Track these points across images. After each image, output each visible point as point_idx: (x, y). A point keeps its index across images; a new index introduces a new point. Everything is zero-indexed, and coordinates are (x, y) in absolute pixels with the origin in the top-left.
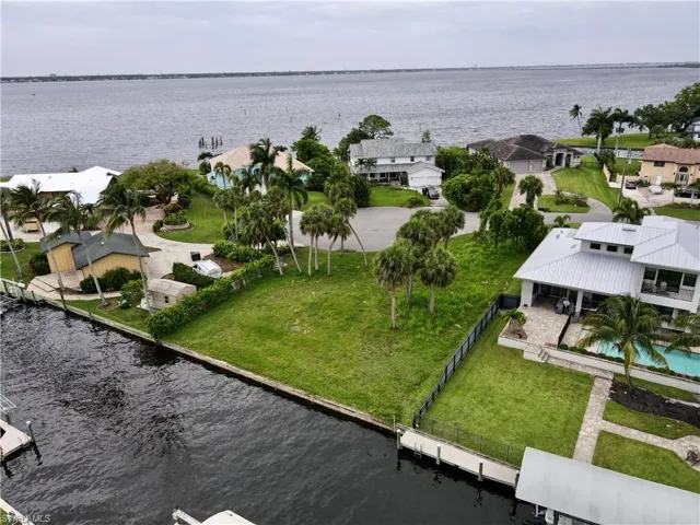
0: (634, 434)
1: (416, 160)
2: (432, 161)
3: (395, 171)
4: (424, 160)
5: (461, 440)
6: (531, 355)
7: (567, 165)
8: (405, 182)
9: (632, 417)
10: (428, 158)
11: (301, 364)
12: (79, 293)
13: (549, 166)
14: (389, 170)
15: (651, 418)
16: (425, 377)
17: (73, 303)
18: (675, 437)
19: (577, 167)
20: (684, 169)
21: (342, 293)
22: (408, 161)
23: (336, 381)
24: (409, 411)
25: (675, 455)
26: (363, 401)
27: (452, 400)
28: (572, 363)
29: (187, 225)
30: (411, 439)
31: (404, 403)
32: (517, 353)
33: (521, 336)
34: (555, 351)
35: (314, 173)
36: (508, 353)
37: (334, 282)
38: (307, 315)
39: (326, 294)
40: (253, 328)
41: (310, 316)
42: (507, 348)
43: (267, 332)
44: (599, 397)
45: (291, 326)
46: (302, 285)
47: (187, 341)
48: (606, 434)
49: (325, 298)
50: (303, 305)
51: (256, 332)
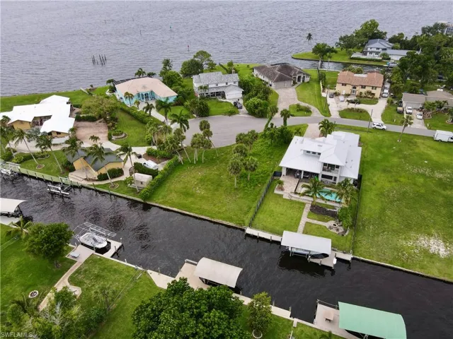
0: (315, 222)
1: (229, 84)
2: (237, 84)
3: (219, 91)
4: (232, 83)
5: (264, 229)
6: (286, 196)
7: (303, 81)
8: (224, 97)
9: (315, 216)
10: (235, 82)
11: (205, 207)
12: (97, 180)
13: (295, 83)
14: (215, 91)
15: (321, 217)
16: (250, 208)
17: (98, 186)
18: (327, 221)
19: (308, 82)
20: (355, 88)
21: (211, 172)
22: (225, 85)
23: (219, 213)
24: (247, 222)
25: (326, 227)
26: (231, 219)
27: (260, 216)
28: (299, 198)
29: (123, 135)
30: (249, 231)
31: (245, 219)
32: (281, 196)
33: (282, 190)
34: (293, 195)
35: (177, 96)
36: (278, 196)
37: (206, 167)
38: (200, 185)
39: (205, 173)
40: (181, 193)
41: (202, 185)
42: (277, 194)
43: (188, 194)
44: (307, 211)
45: (196, 190)
46: (193, 169)
47: (157, 201)
48: (307, 223)
49: (206, 176)
50: (197, 180)
51: (183, 194)
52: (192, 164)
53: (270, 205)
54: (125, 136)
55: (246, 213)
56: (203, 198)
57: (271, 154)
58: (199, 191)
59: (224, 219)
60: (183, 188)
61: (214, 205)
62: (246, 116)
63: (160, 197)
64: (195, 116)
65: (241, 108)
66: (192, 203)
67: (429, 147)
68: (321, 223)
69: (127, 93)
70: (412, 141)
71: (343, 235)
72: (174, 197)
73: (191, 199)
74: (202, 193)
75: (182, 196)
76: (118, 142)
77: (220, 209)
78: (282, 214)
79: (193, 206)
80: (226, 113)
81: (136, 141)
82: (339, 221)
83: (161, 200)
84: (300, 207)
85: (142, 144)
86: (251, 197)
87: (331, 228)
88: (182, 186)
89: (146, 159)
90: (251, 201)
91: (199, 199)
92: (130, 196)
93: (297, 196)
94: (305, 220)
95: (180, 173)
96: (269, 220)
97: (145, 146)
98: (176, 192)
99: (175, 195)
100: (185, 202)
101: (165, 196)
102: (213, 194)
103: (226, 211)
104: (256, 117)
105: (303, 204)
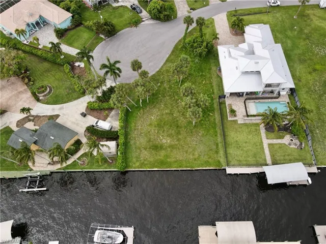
0: (275, 141)
5: (240, 165)
6: (240, 121)
9: (272, 135)
11: (179, 157)
16: (217, 145)
17: (67, 168)
23: (195, 160)
25: (285, 144)
26: (207, 163)
28: (251, 120)
29: (48, 89)
30: (230, 171)
31: (219, 159)
32: (235, 121)
33: (235, 116)
34: (246, 118)
35: (72, 17)
36: (233, 123)
37: (154, 107)
38: (161, 132)
39: (157, 116)
40: (150, 148)
41: (163, 132)
42: (231, 121)
43: (157, 148)
44: (263, 131)
45: (161, 140)
46: (144, 114)
47: (134, 166)
48: (269, 145)
49: (160, 119)
50: (155, 127)
51: (153, 149)
52: (138, 108)
53: (232, 136)
54: (51, 90)
55: (217, 152)
56: (172, 147)
57: (200, 70)
58: (164, 141)
59: (202, 165)
60: (149, 141)
61: (187, 152)
62: (152, 22)
63: (134, 160)
64: (102, 36)
65: (141, 12)
66: (167, 156)
67: (319, 17)
68: (279, 141)
69: (17, 30)
70: (305, 14)
71: (301, 148)
72: (145, 154)
73: (163, 153)
74: (168, 141)
75: (153, 151)
76: (49, 101)
77: (193, 155)
78: (246, 142)
79: (168, 160)
80: (130, 23)
81: (66, 93)
82: (294, 135)
83: (138, 164)
84: (256, 130)
85: (75, 95)
86: (212, 131)
87: (290, 144)
88: (146, 139)
89: (91, 115)
90: (214, 136)
91: (169, 149)
92: (106, 168)
93: (250, 118)
94: (266, 142)
95: (135, 123)
96: (239, 152)
97: (80, 98)
98: (145, 149)
99: (146, 152)
100: (159, 157)
101: (138, 158)
102: (179, 140)
103: (199, 156)
104: (162, 21)
105: (257, 125)
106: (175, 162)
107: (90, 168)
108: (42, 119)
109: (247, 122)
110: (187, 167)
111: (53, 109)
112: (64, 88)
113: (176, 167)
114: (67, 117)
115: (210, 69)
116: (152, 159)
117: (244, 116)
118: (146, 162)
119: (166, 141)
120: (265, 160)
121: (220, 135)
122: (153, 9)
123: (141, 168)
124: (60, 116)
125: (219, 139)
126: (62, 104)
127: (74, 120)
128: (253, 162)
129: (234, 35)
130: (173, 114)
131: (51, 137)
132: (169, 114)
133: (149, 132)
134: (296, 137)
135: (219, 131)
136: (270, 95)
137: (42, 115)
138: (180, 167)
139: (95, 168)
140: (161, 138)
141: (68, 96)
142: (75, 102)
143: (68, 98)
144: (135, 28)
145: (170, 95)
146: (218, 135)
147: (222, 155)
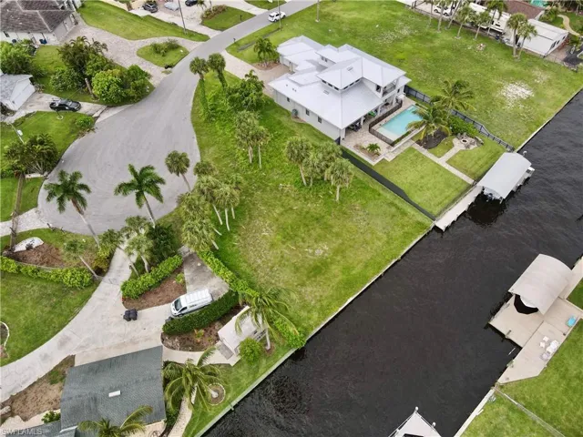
0: (449, 154)
6: (389, 158)
9: (439, 149)
11: (364, 256)
23: (388, 243)
25: (463, 150)
28: (399, 147)
30: (443, 223)
31: (415, 219)
32: (383, 162)
33: (378, 154)
34: (393, 149)
36: (383, 165)
37: (250, 218)
38: (302, 244)
39: (270, 226)
40: (309, 278)
41: (304, 242)
42: (378, 164)
43: (318, 269)
44: (425, 152)
45: (313, 254)
46: (244, 239)
47: (311, 322)
48: (448, 162)
49: (278, 228)
50: (284, 243)
51: (315, 276)
52: (227, 236)
55: (404, 214)
56: (339, 251)
59: (404, 244)
60: (297, 269)
62: (115, 111)
63: (304, 314)
64: (34, 176)
65: (80, 106)
66: (347, 269)
68: (453, 151)
70: (323, 13)
71: (482, 144)
72: (312, 292)
73: (335, 269)
74: (326, 248)
75: (318, 279)
76: (17, 351)
77: (379, 239)
78: (422, 177)
79: (354, 272)
80: (72, 132)
81: (48, 309)
82: (462, 134)
83: (315, 315)
84: (416, 155)
85: (73, 298)
86: (368, 194)
87: (468, 147)
88: (288, 270)
89: (148, 306)
90: (377, 196)
91: (339, 258)
92: (269, 367)
93: (397, 146)
94: (442, 161)
95: (246, 262)
96: (428, 194)
97: (89, 296)
98: (303, 285)
99: (309, 289)
100: (337, 279)
101: (305, 306)
102: (338, 235)
103: (388, 234)
104: (134, 102)
105: (411, 149)
106: (366, 266)
107: (239, 393)
108: (31, 394)
109: (397, 153)
110: (389, 261)
111: (45, 357)
112: (30, 304)
113: (374, 274)
114: (93, 346)
115: (279, 123)
116: (329, 292)
117: (388, 148)
118: (325, 303)
119: (322, 250)
120: (463, 182)
121: (383, 189)
122: (109, 87)
123: (326, 316)
124: (73, 357)
125: (389, 195)
126: (55, 333)
127: (117, 341)
128: (455, 194)
129: (266, 69)
130: (291, 209)
131: (111, 395)
132: (286, 211)
133: (282, 257)
134: (465, 134)
135: (378, 187)
136: (389, 109)
137: (25, 386)
138: (380, 268)
139: (251, 383)
140: (311, 251)
141: (58, 310)
142: (87, 310)
143: (60, 315)
144: (91, 133)
145: (259, 188)
146: (381, 192)
147: (412, 213)
